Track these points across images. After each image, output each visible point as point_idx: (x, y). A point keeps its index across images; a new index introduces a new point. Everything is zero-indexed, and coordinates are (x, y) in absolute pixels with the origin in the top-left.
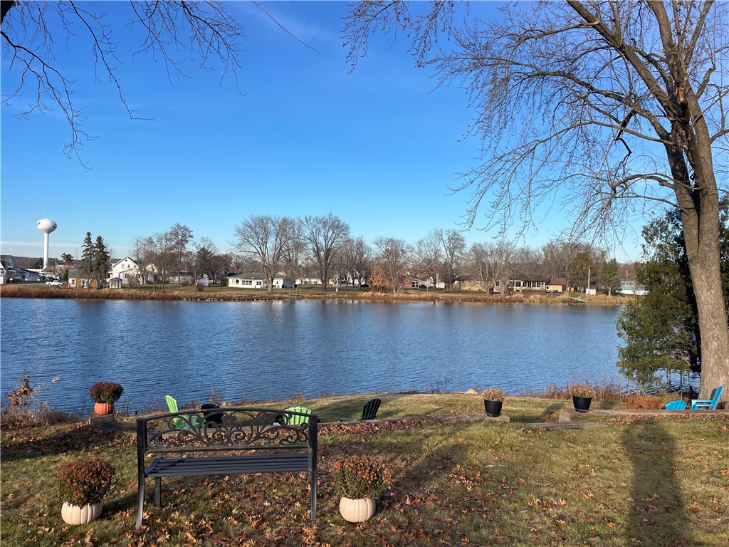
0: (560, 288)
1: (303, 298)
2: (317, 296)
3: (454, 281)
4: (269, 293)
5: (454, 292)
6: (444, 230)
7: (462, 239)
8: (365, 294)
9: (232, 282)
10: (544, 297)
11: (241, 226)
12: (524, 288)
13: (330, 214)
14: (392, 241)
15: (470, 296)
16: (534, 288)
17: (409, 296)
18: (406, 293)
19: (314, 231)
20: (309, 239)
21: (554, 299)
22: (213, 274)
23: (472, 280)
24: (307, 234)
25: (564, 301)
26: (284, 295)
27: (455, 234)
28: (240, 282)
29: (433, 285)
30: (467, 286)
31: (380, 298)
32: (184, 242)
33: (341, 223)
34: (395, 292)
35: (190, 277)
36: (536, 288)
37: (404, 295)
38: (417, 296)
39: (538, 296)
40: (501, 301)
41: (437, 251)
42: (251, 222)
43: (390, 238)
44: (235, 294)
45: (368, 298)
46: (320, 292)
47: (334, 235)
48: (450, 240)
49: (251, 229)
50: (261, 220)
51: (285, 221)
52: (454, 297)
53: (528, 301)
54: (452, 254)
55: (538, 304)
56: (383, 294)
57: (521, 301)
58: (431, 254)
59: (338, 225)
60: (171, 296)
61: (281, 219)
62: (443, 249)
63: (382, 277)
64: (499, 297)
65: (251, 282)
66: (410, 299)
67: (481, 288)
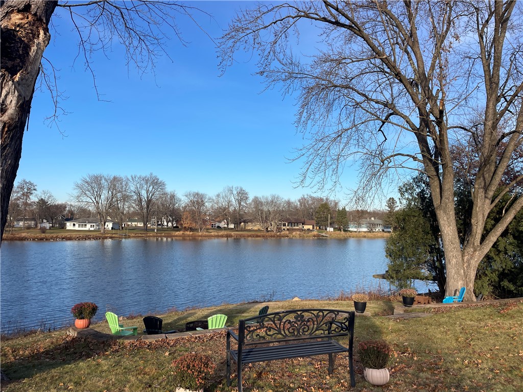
0: (311, 227)
1: (129, 237)
2: (140, 235)
3: (241, 223)
4: (102, 234)
5: (242, 230)
6: (234, 187)
7: (246, 194)
8: (177, 233)
9: (69, 226)
10: (302, 233)
11: (80, 182)
12: (288, 227)
13: (151, 174)
14: (197, 194)
15: (253, 233)
16: (294, 227)
17: (210, 234)
18: (208, 232)
19: (139, 187)
20: (135, 192)
21: (308, 235)
22: (52, 220)
23: (254, 222)
24: (133, 188)
25: (314, 236)
26: (114, 235)
27: (241, 190)
28: (77, 225)
29: (226, 226)
30: (250, 226)
31: (189, 236)
32: (29, 194)
33: (159, 180)
34: (200, 231)
35: (33, 222)
36: (296, 227)
37: (207, 233)
38: (216, 234)
39: (298, 233)
40: (274, 237)
41: (229, 202)
42: (88, 179)
43: (196, 192)
44: (74, 235)
45: (180, 236)
46: (143, 232)
47: (154, 189)
48: (238, 194)
49: (88, 184)
50: (96, 177)
51: (115, 178)
52: (241, 234)
53: (292, 236)
54: (240, 204)
55: (298, 238)
56: (191, 233)
57: (288, 236)
58: (225, 204)
59: (157, 182)
60: (19, 237)
61: (112, 178)
62: (234, 201)
63: (190, 220)
64: (273, 234)
65: (86, 225)
66: (212, 236)
67: (259, 228)
